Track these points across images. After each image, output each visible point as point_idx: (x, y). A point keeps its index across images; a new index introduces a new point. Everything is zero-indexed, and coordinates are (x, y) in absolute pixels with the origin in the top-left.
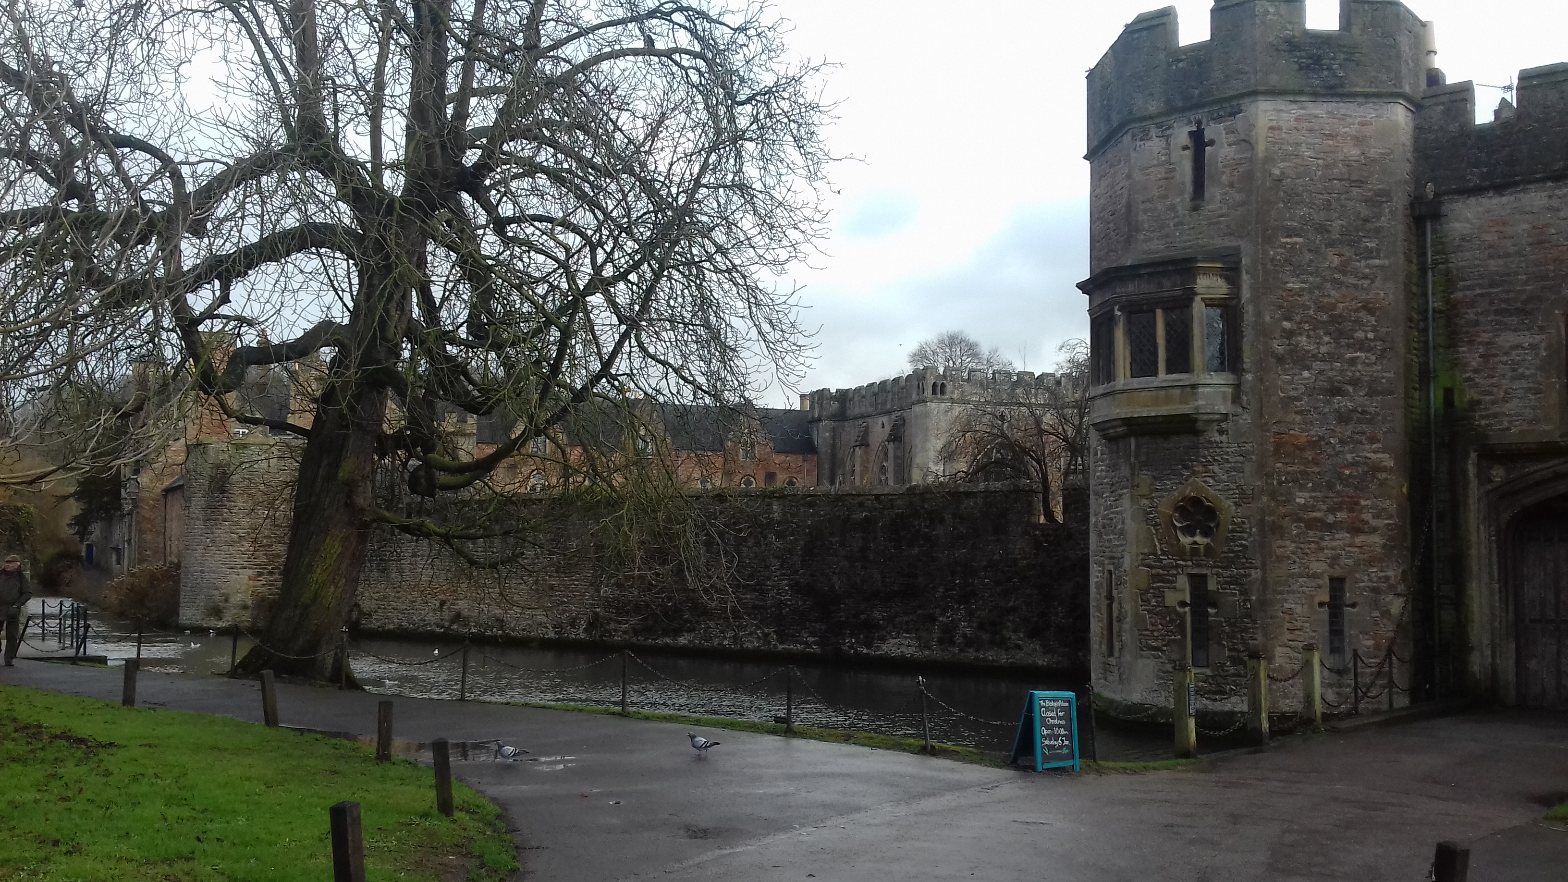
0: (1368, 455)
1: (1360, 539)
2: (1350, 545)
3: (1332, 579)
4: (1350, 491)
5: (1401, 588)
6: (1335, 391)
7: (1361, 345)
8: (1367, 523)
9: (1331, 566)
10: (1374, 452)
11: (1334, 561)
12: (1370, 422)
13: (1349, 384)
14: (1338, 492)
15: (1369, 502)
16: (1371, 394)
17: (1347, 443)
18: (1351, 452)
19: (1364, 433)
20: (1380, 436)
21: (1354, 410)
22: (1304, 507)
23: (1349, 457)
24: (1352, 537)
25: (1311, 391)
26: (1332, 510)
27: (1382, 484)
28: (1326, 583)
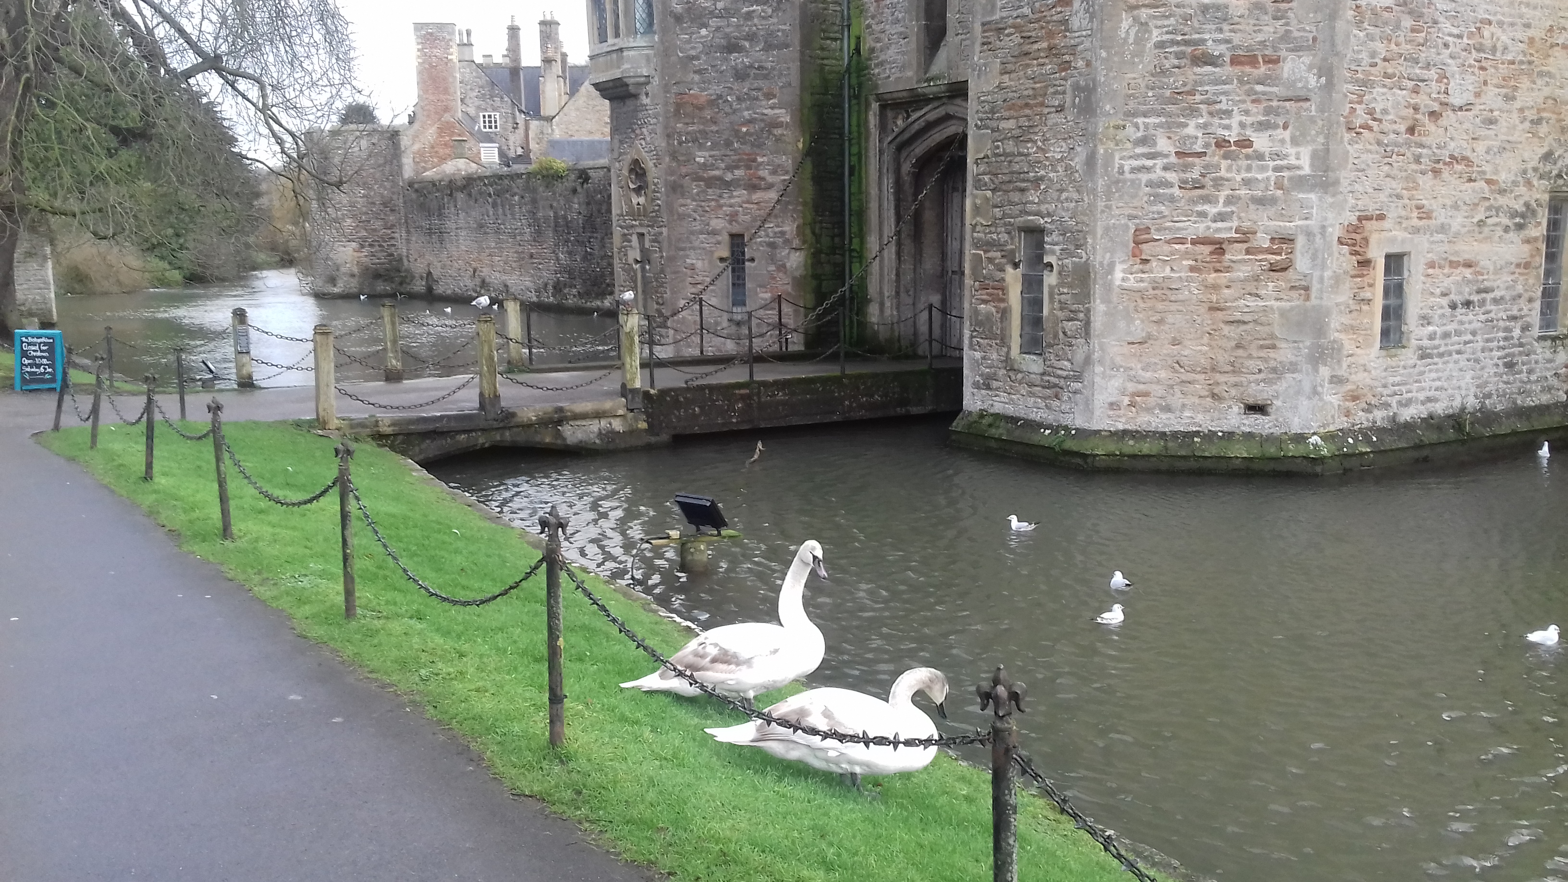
0: (765, 111)
1: (757, 196)
2: (748, 202)
3: (732, 236)
4: (747, 148)
5: (796, 243)
6: (732, 47)
8: (763, 179)
9: (730, 222)
10: (772, 108)
11: (732, 217)
12: (766, 77)
13: (746, 40)
14: (735, 150)
15: (765, 159)
16: (768, 47)
17: (745, 100)
18: (748, 109)
19: (759, 89)
20: (776, 91)
21: (751, 66)
22: (704, 167)
23: (746, 114)
24: (749, 194)
25: (709, 49)
26: (730, 168)
27: (778, 139)
28: (725, 238)
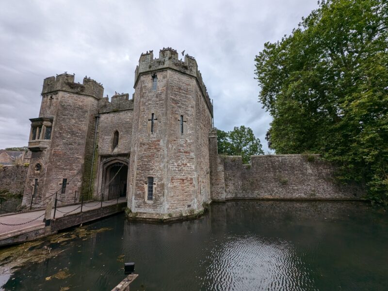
3: (64, 179)
4: (71, 162)
5: (80, 180)
6: (70, 144)
7: (77, 136)
8: (74, 168)
9: (64, 177)
10: (78, 155)
12: (77, 150)
13: (74, 143)
14: (68, 163)
15: (75, 165)
16: (79, 145)
18: (72, 155)
19: (75, 152)
20: (79, 152)
21: (74, 148)
22: (59, 165)
24: (70, 171)
25: (64, 144)
26: (66, 166)
28: (62, 180)
